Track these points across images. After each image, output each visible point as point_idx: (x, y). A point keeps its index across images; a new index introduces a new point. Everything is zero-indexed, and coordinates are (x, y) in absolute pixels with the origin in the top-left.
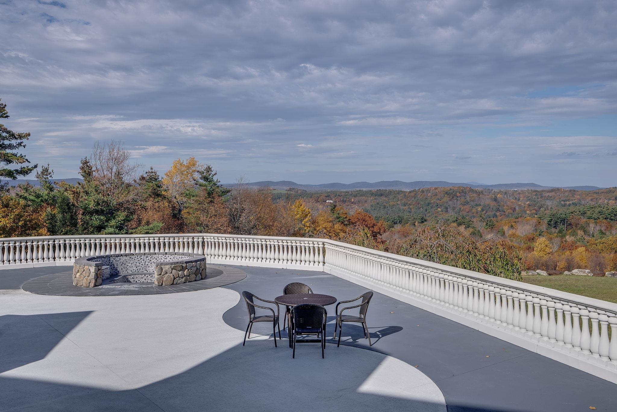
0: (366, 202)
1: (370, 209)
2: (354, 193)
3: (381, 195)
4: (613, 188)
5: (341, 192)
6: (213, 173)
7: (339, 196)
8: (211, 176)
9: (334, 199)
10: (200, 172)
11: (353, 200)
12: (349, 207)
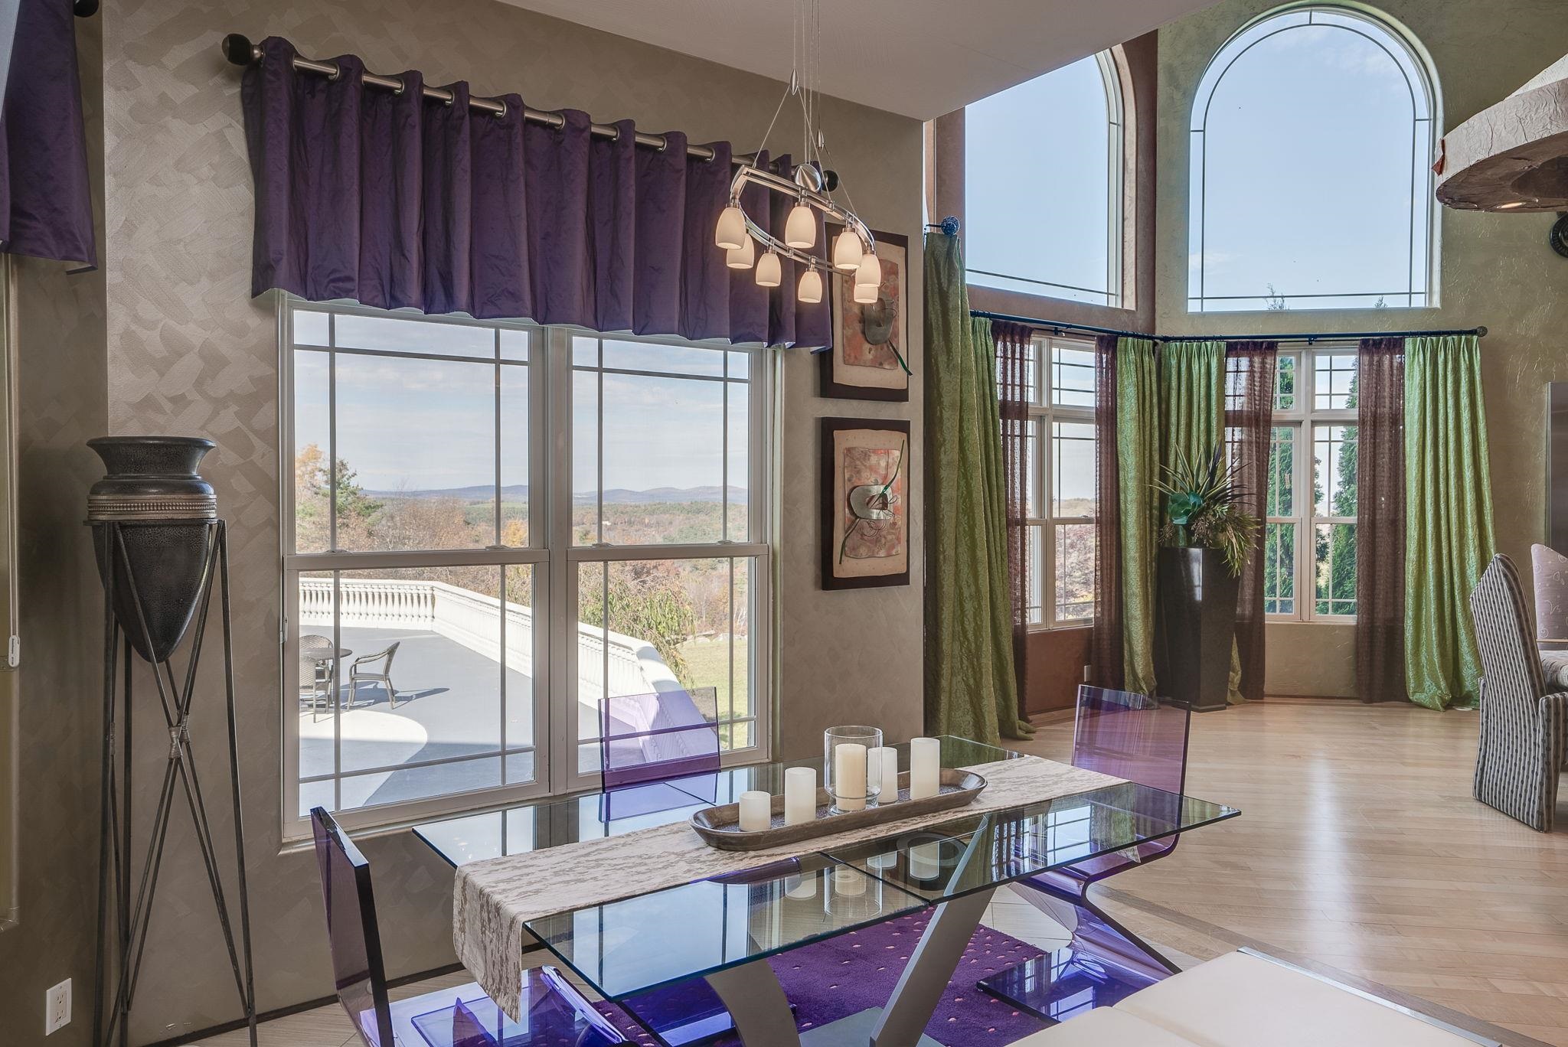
0: (671, 523)
1: (678, 537)
2: (649, 508)
3: (699, 511)
4: (1075, 500)
5: (626, 506)
6: (350, 473)
7: (622, 513)
8: (345, 479)
9: (612, 519)
10: (324, 471)
11: (647, 521)
12: (641, 532)
